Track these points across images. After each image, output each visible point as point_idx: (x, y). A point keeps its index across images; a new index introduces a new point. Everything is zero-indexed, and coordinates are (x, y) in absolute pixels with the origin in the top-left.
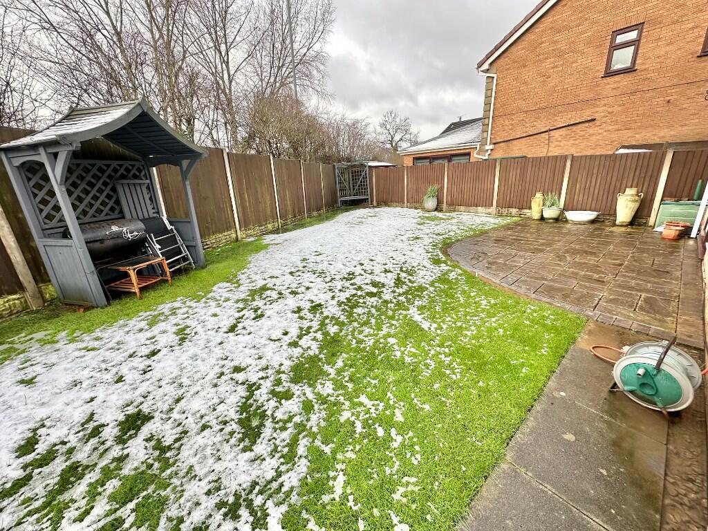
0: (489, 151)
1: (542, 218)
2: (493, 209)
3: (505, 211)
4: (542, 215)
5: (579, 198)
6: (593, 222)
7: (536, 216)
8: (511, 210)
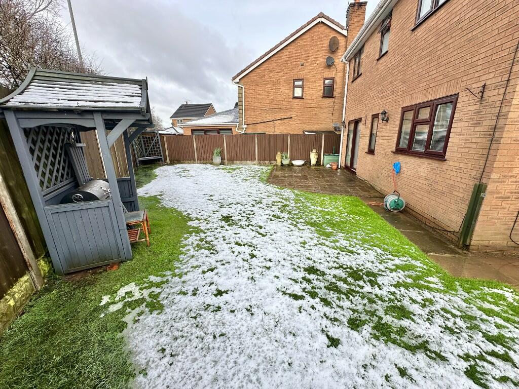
0: (245, 129)
1: (282, 165)
2: (256, 162)
3: (262, 162)
4: (282, 163)
5: (295, 154)
6: (303, 165)
7: (279, 164)
8: (265, 161)
